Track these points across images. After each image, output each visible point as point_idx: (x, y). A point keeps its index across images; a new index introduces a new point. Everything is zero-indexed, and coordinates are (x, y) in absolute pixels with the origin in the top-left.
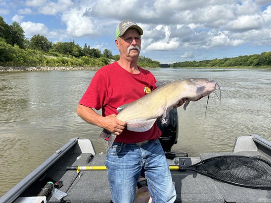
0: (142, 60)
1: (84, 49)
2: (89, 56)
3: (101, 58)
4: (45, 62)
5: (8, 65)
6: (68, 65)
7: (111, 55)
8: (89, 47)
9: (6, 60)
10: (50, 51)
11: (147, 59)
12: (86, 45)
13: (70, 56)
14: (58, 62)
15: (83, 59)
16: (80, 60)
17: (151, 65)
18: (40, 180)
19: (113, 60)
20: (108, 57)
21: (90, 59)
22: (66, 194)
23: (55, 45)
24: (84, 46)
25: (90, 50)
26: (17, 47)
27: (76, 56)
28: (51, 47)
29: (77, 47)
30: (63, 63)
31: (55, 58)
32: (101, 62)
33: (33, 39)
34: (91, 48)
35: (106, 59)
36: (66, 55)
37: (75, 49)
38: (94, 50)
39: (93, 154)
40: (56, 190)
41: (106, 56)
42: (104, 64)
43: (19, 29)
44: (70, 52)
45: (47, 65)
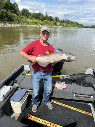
0: (74, 23)
1: (45, 16)
2: (48, 20)
3: (53, 21)
4: (27, 22)
5: (12, 23)
6: (37, 25)
7: (58, 20)
8: (48, 15)
9: (11, 21)
10: (30, 17)
11: (77, 23)
12: (46, 14)
13: (39, 20)
14: (33, 23)
15: (45, 22)
16: (43, 22)
17: (78, 26)
18: (10, 80)
19: (59, 23)
20: (56, 21)
21: (48, 22)
22: (19, 85)
23: (32, 14)
24: (46, 15)
25: (48, 17)
26: (16, 14)
27: (41, 20)
28: (30, 15)
29: (42, 15)
30: (35, 23)
31: (32, 20)
32: (53, 23)
33: (22, 11)
34: (49, 16)
35: (55, 22)
36: (37, 19)
37: (41, 16)
38: (50, 17)
39: (30, 71)
40: (15, 83)
41: (56, 20)
42: (54, 24)
43: (16, 6)
44: (39, 18)
45: (28, 24)
